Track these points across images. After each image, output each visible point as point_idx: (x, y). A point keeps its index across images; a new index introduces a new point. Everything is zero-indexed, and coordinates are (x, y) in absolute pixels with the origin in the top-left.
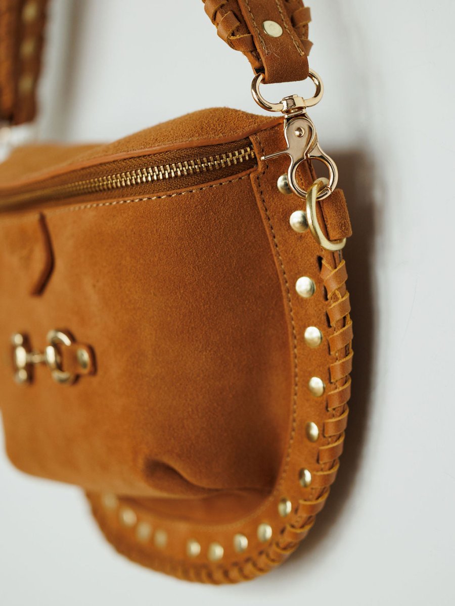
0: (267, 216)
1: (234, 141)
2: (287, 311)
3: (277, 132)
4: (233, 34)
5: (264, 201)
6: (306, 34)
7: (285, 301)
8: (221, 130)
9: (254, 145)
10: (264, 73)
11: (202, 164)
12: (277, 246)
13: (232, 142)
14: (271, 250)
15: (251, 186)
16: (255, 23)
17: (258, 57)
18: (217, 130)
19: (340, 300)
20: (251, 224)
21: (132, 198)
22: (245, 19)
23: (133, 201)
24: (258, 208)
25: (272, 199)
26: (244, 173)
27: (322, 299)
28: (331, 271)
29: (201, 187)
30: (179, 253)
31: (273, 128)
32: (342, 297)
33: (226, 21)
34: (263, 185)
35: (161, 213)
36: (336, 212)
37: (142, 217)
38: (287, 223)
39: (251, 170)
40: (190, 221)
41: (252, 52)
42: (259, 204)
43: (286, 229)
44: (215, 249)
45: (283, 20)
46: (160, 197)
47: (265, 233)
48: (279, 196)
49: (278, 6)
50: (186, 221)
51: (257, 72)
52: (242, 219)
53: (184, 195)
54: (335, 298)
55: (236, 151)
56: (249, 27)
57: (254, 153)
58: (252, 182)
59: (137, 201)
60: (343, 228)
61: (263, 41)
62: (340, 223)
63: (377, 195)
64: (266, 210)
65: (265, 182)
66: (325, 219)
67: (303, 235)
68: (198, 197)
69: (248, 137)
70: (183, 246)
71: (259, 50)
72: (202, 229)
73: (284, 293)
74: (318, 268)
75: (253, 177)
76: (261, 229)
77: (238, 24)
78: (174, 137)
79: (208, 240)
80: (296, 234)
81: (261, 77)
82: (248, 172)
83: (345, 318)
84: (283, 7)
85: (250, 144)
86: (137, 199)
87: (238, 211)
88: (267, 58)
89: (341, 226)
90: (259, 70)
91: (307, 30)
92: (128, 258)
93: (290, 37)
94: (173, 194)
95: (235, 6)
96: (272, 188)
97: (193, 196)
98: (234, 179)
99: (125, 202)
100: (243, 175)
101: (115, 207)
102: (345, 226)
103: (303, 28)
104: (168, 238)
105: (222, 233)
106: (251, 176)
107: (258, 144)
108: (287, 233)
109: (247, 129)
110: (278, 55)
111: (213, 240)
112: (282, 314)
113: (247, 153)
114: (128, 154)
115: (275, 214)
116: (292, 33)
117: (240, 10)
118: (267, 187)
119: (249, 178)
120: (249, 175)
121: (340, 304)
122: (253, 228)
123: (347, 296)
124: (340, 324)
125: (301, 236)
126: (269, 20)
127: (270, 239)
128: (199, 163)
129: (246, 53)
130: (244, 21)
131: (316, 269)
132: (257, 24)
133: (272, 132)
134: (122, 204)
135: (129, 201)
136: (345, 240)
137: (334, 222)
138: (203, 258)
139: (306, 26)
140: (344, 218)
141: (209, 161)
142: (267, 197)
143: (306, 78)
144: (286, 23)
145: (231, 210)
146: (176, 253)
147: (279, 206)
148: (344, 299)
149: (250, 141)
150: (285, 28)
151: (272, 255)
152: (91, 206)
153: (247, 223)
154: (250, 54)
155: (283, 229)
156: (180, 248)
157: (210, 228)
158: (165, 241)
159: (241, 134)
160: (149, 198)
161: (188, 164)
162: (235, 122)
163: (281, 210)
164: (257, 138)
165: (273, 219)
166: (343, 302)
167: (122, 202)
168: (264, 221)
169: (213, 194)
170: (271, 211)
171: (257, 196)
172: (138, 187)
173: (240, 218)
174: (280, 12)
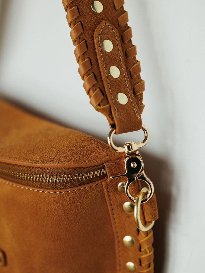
0: (110, 203)
1: (95, 165)
2: (117, 252)
3: (120, 161)
4: (99, 105)
5: (109, 196)
6: (141, 100)
7: (117, 247)
8: (88, 158)
9: (106, 167)
10: (116, 128)
11: (75, 177)
12: (114, 219)
13: (94, 166)
14: (111, 220)
15: (102, 188)
16: (112, 97)
17: (112, 119)
18: (85, 157)
19: (149, 254)
20: (101, 207)
21: (33, 188)
22: (106, 93)
23: (33, 190)
24: (105, 198)
25: (114, 195)
26: (99, 182)
27: (138, 250)
28: (144, 238)
29: (74, 189)
30: (58, 223)
31: (118, 159)
32: (150, 252)
33: (96, 96)
34: (109, 188)
35: (49, 201)
36: (151, 207)
37: (38, 200)
38: (122, 208)
39: (104, 180)
40: (66, 207)
41: (109, 115)
42: (107, 197)
43: (121, 211)
44: (79, 222)
45: (128, 92)
46: (49, 192)
47: (108, 212)
48: (118, 193)
49: (126, 83)
50: (63, 207)
51: (112, 128)
52: (96, 205)
53: (64, 193)
54: (146, 253)
55: (96, 171)
56: (108, 99)
57: (106, 171)
58: (104, 187)
59: (36, 191)
60: (154, 216)
61: (116, 110)
62: (152, 213)
63: (174, 191)
64: (110, 200)
65: (111, 187)
66: (144, 210)
67: (130, 215)
68: (72, 195)
69: (103, 164)
70: (61, 219)
71: (113, 115)
72: (72, 211)
73: (116, 243)
74: (137, 233)
75: (104, 185)
76: (106, 210)
77: (102, 97)
78: (60, 159)
79: (75, 217)
80: (126, 214)
81: (114, 131)
82: (102, 181)
83: (150, 264)
84: (129, 84)
85: (104, 167)
86: (36, 190)
87: (94, 201)
88: (118, 121)
89: (153, 216)
90: (113, 126)
91: (142, 97)
92: (29, 219)
93: (132, 105)
94: (57, 192)
95: (101, 84)
96: (115, 189)
97: (69, 194)
98: (93, 185)
99: (29, 189)
100: (98, 183)
101: (22, 190)
102: (155, 215)
103: (140, 96)
104: (52, 214)
105: (84, 213)
106: (103, 183)
107: (109, 168)
108: (121, 213)
109: (103, 160)
110: (125, 119)
111: (78, 217)
112: (114, 253)
113: (102, 172)
114: (32, 165)
115: (115, 203)
116: (133, 102)
117: (104, 87)
118: (112, 189)
119: (102, 184)
120: (102, 182)
121: (148, 257)
122: (102, 209)
123: (152, 253)
124: (147, 266)
125: (129, 216)
126: (120, 92)
127: (111, 215)
128: (74, 177)
129: (106, 115)
130: (106, 94)
131: (136, 234)
132: (113, 97)
133: (118, 161)
134: (27, 190)
135: (31, 190)
136: (153, 222)
137: (149, 212)
138: (72, 226)
139: (141, 95)
140: (154, 210)
141: (79, 176)
142: (111, 194)
143: (140, 129)
144: (130, 94)
145: (90, 201)
146: (57, 222)
147: (118, 199)
148: (151, 253)
149: (104, 165)
150: (130, 97)
151: (111, 223)
152: (9, 184)
153: (98, 207)
154: (108, 116)
155: (119, 211)
156: (59, 220)
157: (77, 211)
158: (50, 215)
159: (99, 162)
160: (43, 192)
161: (67, 176)
162: (96, 153)
163: (119, 201)
164: (108, 164)
165: (114, 206)
166: (150, 256)
167: (27, 189)
168: (108, 206)
169: (80, 193)
170: (113, 201)
171: (106, 194)
172: (37, 183)
173: (95, 205)
174: (127, 87)
